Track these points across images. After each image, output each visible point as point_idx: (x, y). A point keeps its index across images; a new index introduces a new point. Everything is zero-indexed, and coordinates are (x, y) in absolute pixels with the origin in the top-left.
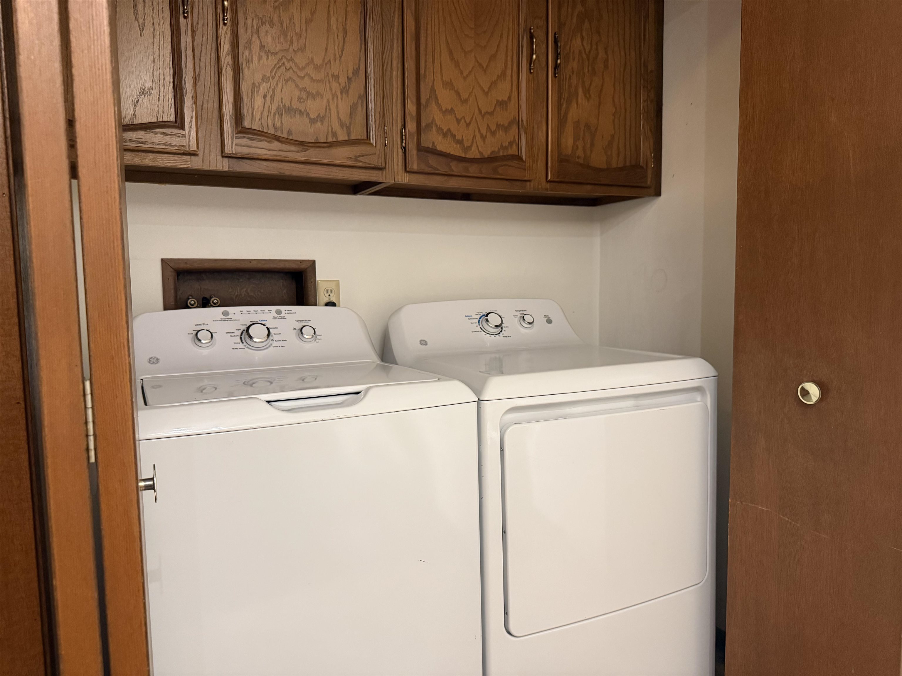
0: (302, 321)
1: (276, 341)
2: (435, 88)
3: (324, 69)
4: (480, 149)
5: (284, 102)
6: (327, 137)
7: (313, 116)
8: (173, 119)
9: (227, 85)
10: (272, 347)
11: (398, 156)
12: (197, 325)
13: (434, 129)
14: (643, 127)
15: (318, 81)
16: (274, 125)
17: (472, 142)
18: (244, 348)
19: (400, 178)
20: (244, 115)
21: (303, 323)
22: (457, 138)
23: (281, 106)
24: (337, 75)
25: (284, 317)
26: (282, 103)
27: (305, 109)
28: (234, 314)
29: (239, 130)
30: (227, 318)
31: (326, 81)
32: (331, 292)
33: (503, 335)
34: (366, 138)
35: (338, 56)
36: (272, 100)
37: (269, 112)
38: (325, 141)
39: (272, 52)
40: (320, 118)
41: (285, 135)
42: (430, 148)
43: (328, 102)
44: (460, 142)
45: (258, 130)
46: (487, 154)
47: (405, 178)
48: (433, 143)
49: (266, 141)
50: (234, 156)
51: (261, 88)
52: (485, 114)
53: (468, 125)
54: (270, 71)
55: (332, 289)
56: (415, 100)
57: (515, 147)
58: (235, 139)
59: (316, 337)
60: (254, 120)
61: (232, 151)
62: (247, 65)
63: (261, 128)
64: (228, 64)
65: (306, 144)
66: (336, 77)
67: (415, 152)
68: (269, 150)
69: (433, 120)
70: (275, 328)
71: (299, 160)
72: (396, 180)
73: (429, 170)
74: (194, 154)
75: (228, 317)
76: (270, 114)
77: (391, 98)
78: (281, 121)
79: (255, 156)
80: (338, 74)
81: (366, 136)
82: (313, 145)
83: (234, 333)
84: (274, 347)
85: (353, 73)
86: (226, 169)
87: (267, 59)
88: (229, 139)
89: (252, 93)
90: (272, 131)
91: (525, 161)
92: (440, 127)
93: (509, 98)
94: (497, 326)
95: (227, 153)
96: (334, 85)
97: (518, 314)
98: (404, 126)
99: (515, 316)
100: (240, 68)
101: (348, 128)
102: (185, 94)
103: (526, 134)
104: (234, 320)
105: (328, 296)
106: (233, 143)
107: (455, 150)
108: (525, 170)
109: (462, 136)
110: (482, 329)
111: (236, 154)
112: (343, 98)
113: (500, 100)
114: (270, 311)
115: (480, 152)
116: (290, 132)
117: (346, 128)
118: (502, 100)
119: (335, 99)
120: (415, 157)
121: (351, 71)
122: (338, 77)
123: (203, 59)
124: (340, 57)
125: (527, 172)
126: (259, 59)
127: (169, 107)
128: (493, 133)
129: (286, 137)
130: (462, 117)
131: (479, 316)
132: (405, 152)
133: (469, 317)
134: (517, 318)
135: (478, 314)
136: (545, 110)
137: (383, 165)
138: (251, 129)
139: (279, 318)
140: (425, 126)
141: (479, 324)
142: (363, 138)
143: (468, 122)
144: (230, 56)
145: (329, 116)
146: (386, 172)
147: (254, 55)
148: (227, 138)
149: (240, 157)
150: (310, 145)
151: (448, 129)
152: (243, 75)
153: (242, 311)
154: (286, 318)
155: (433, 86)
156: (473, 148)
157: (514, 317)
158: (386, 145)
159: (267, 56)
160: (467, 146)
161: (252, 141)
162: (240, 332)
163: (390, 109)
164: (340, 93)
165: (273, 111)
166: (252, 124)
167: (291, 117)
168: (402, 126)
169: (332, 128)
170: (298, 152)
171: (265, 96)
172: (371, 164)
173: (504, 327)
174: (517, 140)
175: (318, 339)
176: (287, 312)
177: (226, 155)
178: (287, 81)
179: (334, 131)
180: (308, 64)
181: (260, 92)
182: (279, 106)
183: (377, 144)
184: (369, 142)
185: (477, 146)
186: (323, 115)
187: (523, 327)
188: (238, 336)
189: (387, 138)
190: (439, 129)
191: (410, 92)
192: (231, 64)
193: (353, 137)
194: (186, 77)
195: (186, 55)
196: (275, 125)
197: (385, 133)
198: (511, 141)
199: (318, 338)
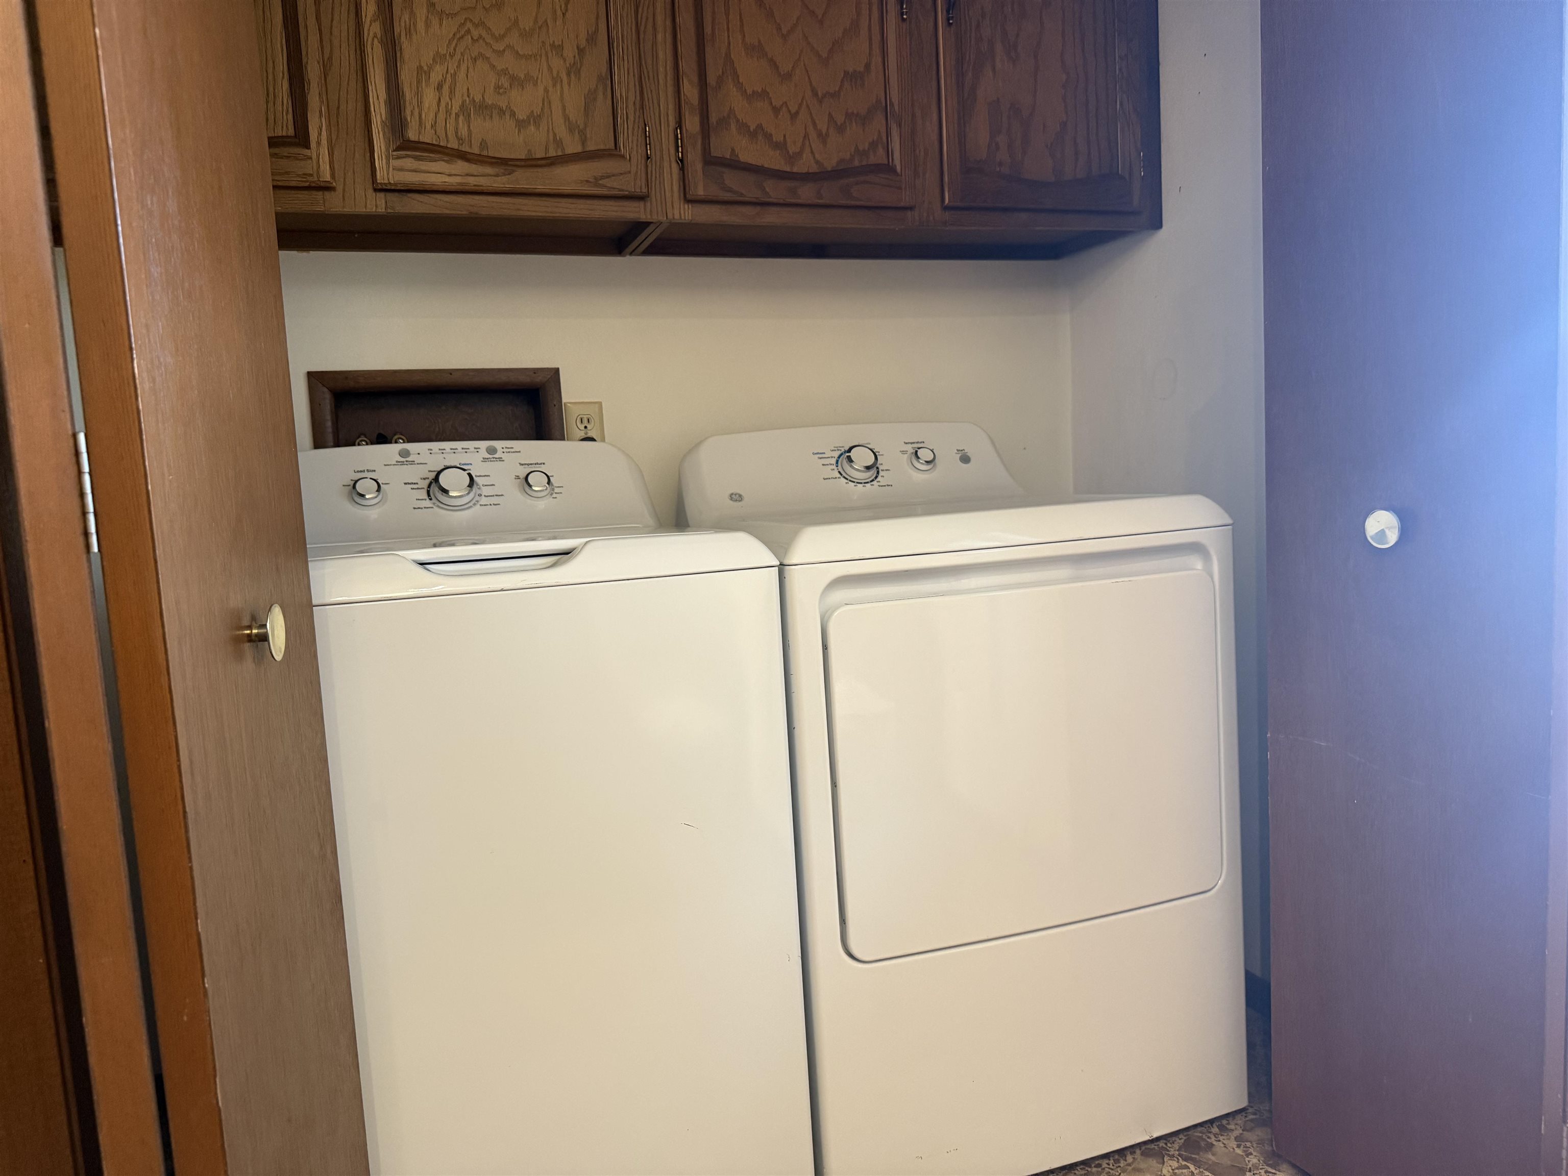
0: (531, 464)
1: (485, 496)
2: (732, 56)
3: (537, 36)
4: (817, 156)
5: (472, 96)
6: (547, 149)
7: (521, 116)
8: (291, 132)
9: (375, 71)
10: (478, 506)
11: (671, 174)
12: (358, 472)
13: (733, 126)
14: (1121, 104)
15: (527, 57)
16: (456, 133)
17: (803, 144)
18: (432, 508)
19: (676, 212)
20: (406, 119)
21: (532, 467)
22: (774, 139)
23: (468, 102)
24: (559, 46)
25: (500, 459)
26: (468, 96)
27: (507, 104)
28: (419, 454)
29: (398, 143)
30: (407, 461)
31: (541, 56)
32: (589, 422)
33: (879, 484)
34: (614, 148)
35: (559, 13)
36: (452, 92)
37: (448, 113)
38: (543, 155)
39: (447, 13)
40: (535, 119)
41: (476, 150)
42: (727, 159)
43: (546, 91)
44: (781, 146)
45: (431, 143)
46: (830, 164)
47: (685, 213)
48: (733, 150)
49: (443, 160)
50: (393, 188)
51: (432, 75)
52: (824, 96)
53: (794, 116)
54: (446, 46)
55: (589, 416)
56: (695, 79)
57: (881, 151)
58: (392, 159)
59: (553, 490)
60: (423, 128)
61: (388, 180)
62: (408, 36)
63: (436, 141)
64: (375, 36)
65: (510, 163)
66: (558, 48)
67: (699, 166)
68: (450, 175)
69: (731, 111)
70: (484, 476)
71: (499, 189)
72: (670, 216)
73: (727, 196)
74: (327, 188)
75: (407, 459)
76: (450, 116)
77: (656, 78)
78: (469, 127)
79: (427, 187)
80: (560, 43)
81: (613, 145)
82: (523, 163)
83: (417, 484)
84: (481, 505)
85: (587, 40)
86: (381, 210)
87: (441, 25)
88: (382, 160)
89: (419, 82)
90: (453, 144)
91: (900, 174)
92: (744, 121)
93: (867, 66)
94: (868, 468)
95: (381, 184)
96: (556, 63)
97: (910, 449)
98: (680, 124)
99: (904, 452)
100: (397, 42)
101: (582, 133)
102: (308, 90)
103: (900, 126)
104: (418, 464)
105: (583, 429)
106: (389, 166)
107: (773, 160)
108: (900, 188)
109: (785, 136)
110: (841, 474)
111: (395, 184)
112: (572, 84)
113: (851, 70)
114: (477, 448)
115: (817, 162)
116: (483, 144)
117: (579, 133)
118: (855, 71)
119: (558, 87)
120: (700, 173)
121: (583, 36)
122: (561, 47)
123: (335, 31)
124: (564, 14)
125: (904, 192)
126: (428, 24)
127: (284, 113)
128: (841, 129)
129: (479, 153)
130: (783, 103)
131: (838, 453)
132: (682, 169)
133: (820, 455)
134: (906, 455)
135: (836, 449)
136: (934, 84)
137: (644, 190)
138: (419, 142)
139: (492, 460)
140: (717, 122)
141: (837, 466)
142: (607, 147)
143: (793, 111)
144: (378, 23)
145: (549, 113)
146: (651, 203)
147: (418, 20)
148: (379, 159)
149: (402, 188)
150: (518, 163)
151: (758, 125)
152: (401, 54)
153: (431, 450)
154: (503, 461)
155: (728, 55)
156: (804, 155)
157: (900, 453)
158: (648, 158)
159: (441, 20)
160: (793, 153)
161: (420, 162)
162: (427, 482)
163: (655, 97)
164: (567, 74)
165: (454, 111)
166: (420, 133)
167: (485, 119)
168: (676, 124)
169: (555, 135)
170: (497, 175)
171: (439, 87)
172: (623, 190)
173: (882, 470)
174: (884, 138)
175: (556, 493)
176: (505, 450)
177: (380, 187)
178: (475, 60)
179: (558, 138)
180: (509, 30)
181: (431, 81)
182: (464, 102)
183: (632, 156)
184: (619, 153)
185: (812, 152)
186: (539, 113)
187: (917, 470)
188: (423, 488)
189: (650, 144)
190: (743, 127)
191: (688, 65)
192: (379, 36)
193: (591, 146)
194: (307, 63)
195: (306, 27)
196: (459, 133)
197: (646, 137)
198: (873, 141)
199: (555, 491)
